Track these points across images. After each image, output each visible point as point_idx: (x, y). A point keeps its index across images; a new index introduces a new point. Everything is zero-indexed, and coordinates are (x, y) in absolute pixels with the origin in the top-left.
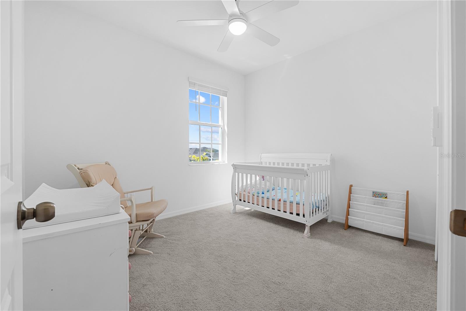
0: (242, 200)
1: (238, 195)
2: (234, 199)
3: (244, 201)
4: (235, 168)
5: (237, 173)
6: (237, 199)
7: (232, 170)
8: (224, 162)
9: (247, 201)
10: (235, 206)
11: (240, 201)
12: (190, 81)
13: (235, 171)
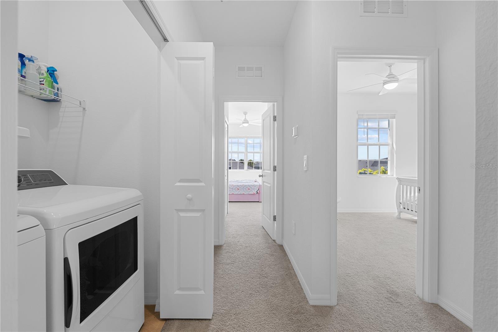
0: (406, 209)
1: (403, 203)
2: (398, 207)
3: (408, 209)
4: (400, 181)
5: (401, 186)
6: (401, 208)
7: (397, 183)
8: (392, 176)
9: (410, 210)
10: (400, 213)
11: (404, 209)
12: (358, 113)
13: (400, 184)
